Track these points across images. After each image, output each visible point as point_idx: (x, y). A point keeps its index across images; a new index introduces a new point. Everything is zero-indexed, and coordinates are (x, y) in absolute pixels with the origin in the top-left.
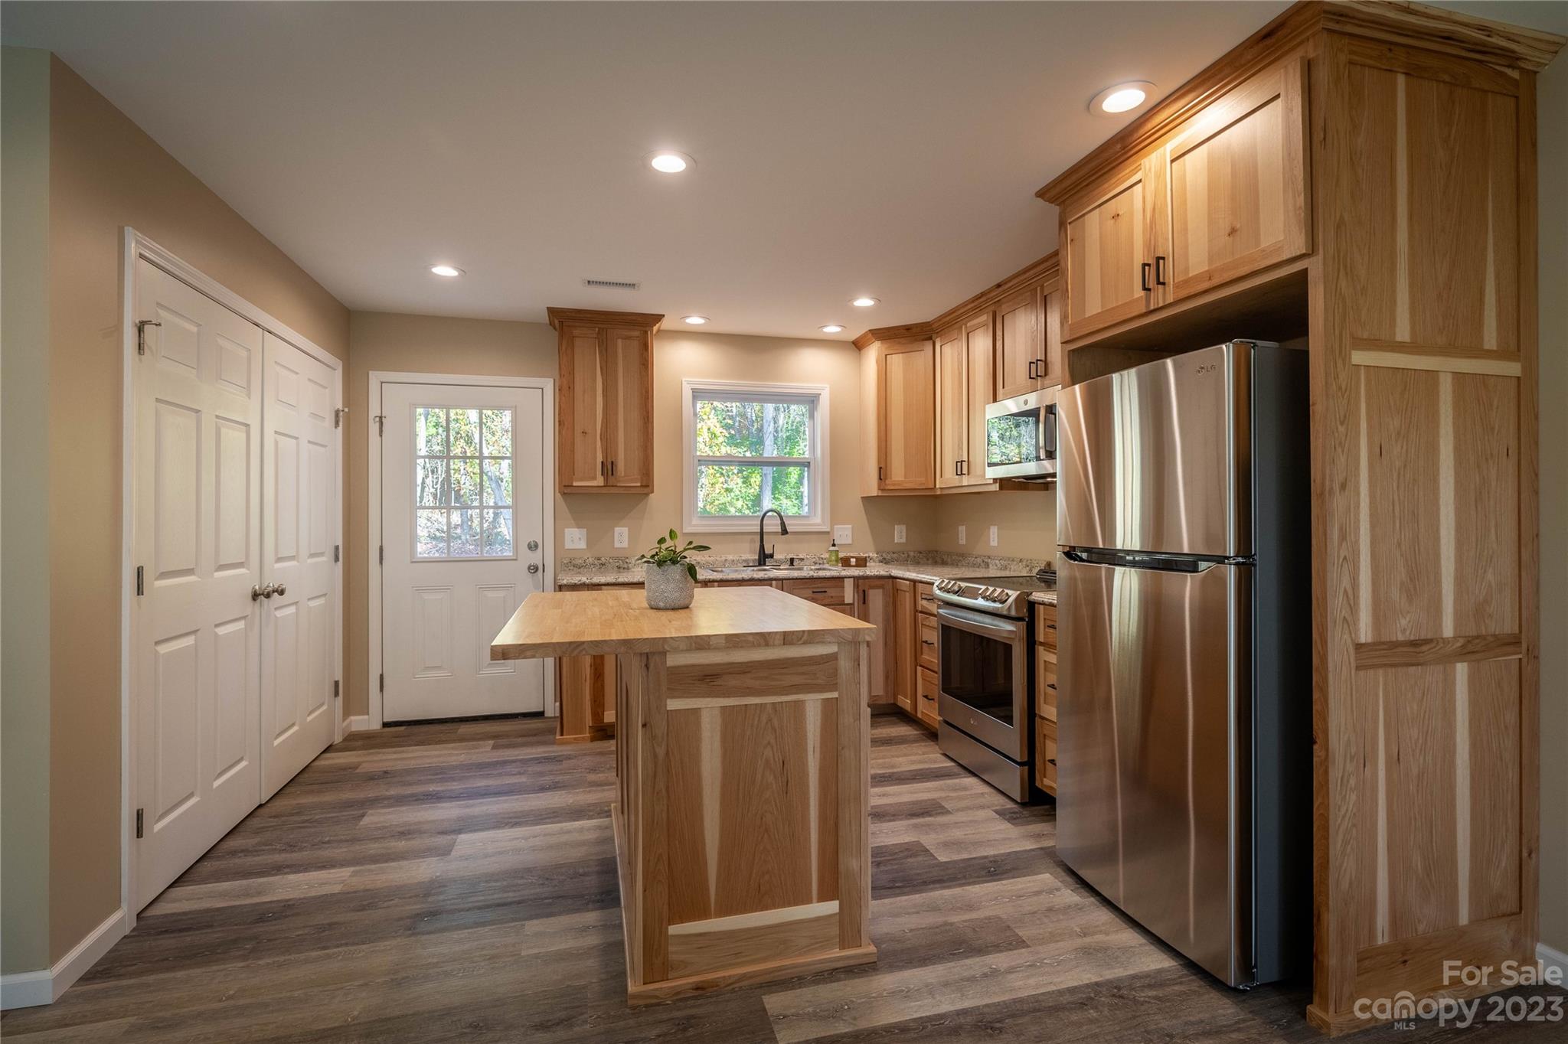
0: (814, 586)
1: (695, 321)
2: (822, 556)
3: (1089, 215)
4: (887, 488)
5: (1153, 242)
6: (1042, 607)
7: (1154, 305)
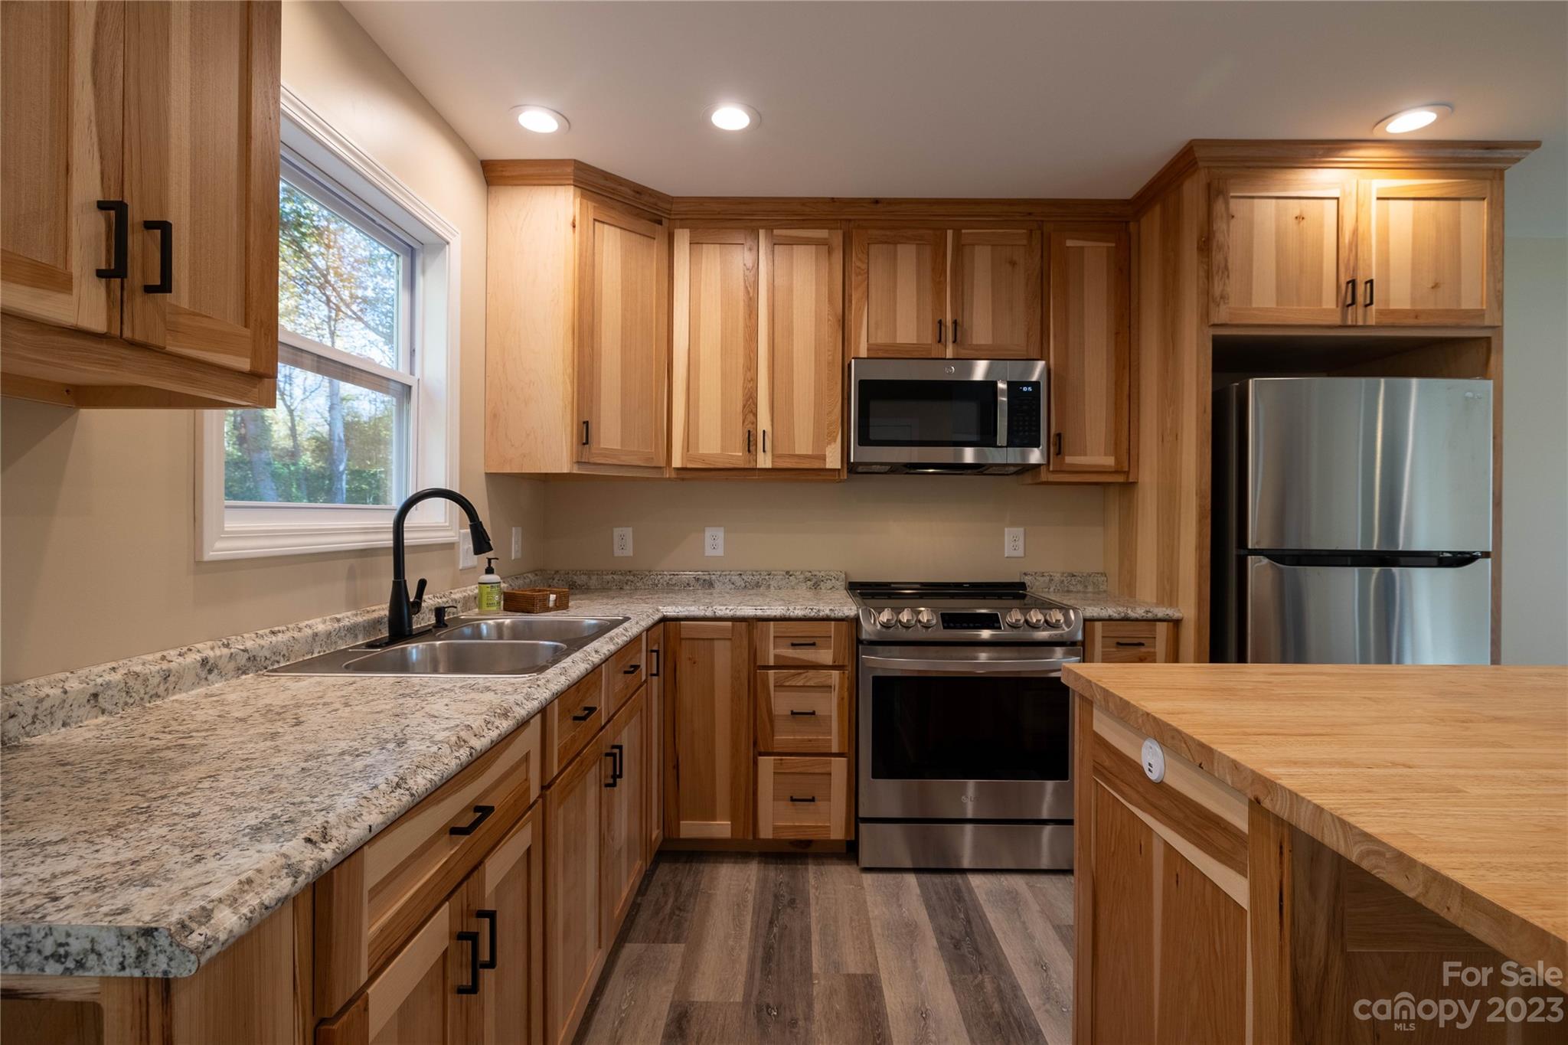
3: (1260, 200)
5: (1352, 261)
7: (1352, 321)
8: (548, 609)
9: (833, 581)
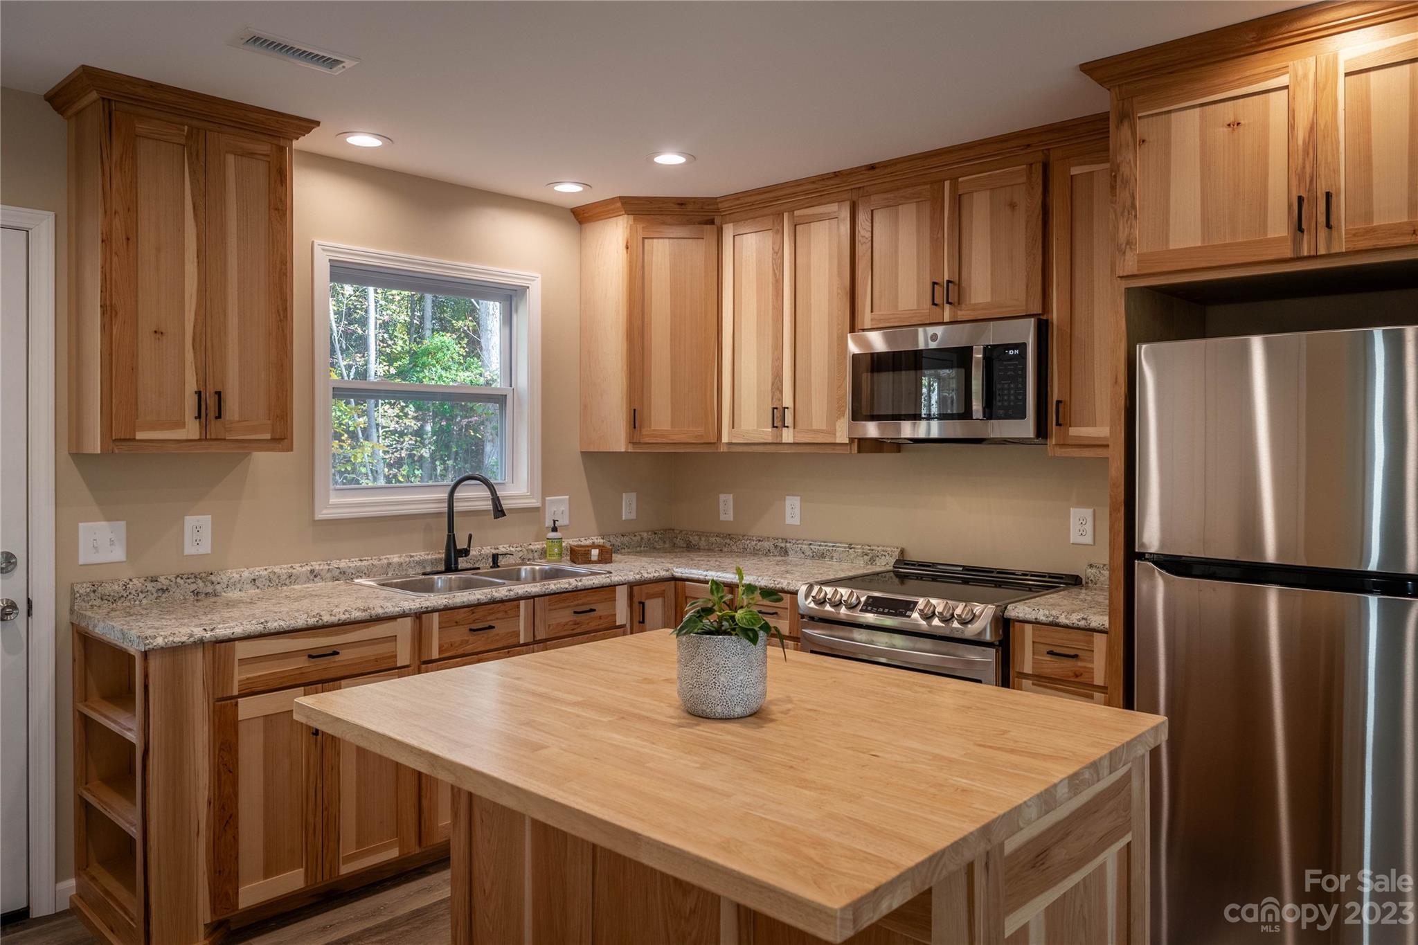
0: (576, 603)
1: (364, 141)
2: (531, 547)
3: (1178, 113)
4: (642, 441)
5: (1308, 170)
6: (1028, 628)
7: (1309, 250)
8: (590, 562)
9: (887, 558)
